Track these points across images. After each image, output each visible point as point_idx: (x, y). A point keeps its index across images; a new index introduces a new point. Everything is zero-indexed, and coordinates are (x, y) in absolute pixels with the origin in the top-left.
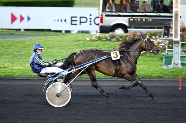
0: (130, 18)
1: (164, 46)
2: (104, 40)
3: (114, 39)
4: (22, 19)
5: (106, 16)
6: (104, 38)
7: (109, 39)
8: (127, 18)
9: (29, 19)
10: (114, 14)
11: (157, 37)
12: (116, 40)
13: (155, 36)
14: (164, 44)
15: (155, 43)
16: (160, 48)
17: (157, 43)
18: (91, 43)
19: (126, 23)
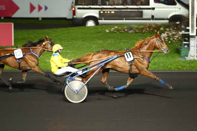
0: (100, 10)
1: (178, 38)
2: (123, 32)
3: (132, 31)
4: (40, 8)
5: (79, 8)
6: (122, 30)
7: (127, 31)
8: (98, 11)
9: (46, 8)
10: (86, 7)
11: (171, 29)
12: (133, 32)
13: (169, 28)
14: (178, 36)
15: (170, 35)
16: (175, 40)
17: (171, 35)
18: (111, 35)
19: (97, 16)
